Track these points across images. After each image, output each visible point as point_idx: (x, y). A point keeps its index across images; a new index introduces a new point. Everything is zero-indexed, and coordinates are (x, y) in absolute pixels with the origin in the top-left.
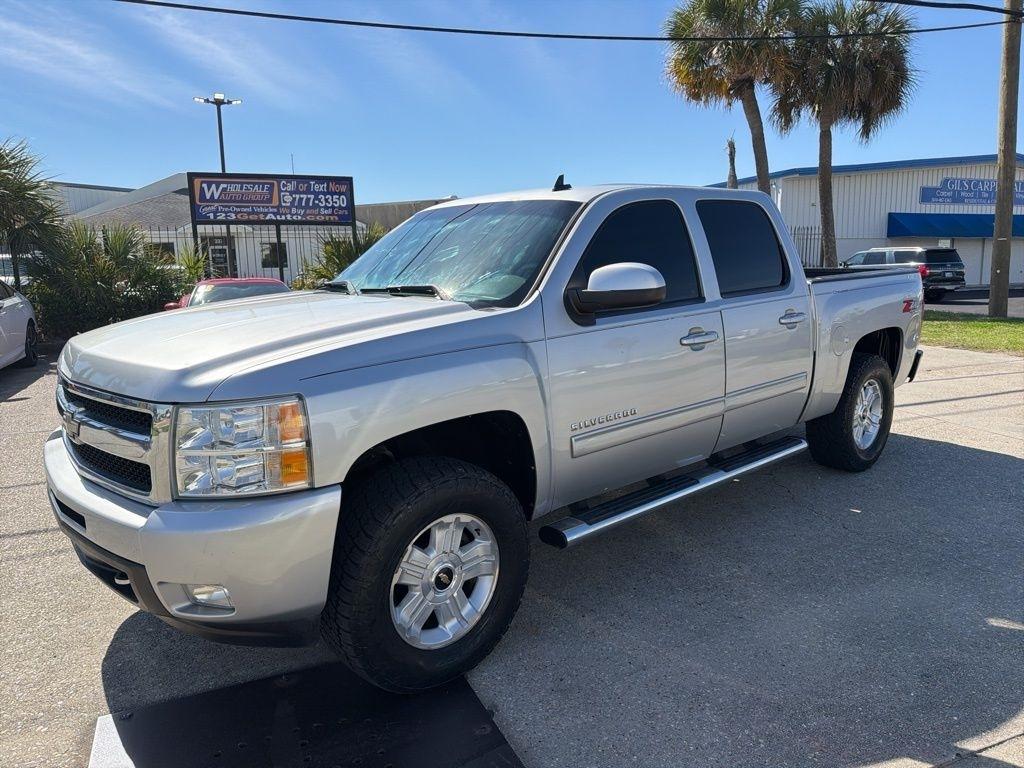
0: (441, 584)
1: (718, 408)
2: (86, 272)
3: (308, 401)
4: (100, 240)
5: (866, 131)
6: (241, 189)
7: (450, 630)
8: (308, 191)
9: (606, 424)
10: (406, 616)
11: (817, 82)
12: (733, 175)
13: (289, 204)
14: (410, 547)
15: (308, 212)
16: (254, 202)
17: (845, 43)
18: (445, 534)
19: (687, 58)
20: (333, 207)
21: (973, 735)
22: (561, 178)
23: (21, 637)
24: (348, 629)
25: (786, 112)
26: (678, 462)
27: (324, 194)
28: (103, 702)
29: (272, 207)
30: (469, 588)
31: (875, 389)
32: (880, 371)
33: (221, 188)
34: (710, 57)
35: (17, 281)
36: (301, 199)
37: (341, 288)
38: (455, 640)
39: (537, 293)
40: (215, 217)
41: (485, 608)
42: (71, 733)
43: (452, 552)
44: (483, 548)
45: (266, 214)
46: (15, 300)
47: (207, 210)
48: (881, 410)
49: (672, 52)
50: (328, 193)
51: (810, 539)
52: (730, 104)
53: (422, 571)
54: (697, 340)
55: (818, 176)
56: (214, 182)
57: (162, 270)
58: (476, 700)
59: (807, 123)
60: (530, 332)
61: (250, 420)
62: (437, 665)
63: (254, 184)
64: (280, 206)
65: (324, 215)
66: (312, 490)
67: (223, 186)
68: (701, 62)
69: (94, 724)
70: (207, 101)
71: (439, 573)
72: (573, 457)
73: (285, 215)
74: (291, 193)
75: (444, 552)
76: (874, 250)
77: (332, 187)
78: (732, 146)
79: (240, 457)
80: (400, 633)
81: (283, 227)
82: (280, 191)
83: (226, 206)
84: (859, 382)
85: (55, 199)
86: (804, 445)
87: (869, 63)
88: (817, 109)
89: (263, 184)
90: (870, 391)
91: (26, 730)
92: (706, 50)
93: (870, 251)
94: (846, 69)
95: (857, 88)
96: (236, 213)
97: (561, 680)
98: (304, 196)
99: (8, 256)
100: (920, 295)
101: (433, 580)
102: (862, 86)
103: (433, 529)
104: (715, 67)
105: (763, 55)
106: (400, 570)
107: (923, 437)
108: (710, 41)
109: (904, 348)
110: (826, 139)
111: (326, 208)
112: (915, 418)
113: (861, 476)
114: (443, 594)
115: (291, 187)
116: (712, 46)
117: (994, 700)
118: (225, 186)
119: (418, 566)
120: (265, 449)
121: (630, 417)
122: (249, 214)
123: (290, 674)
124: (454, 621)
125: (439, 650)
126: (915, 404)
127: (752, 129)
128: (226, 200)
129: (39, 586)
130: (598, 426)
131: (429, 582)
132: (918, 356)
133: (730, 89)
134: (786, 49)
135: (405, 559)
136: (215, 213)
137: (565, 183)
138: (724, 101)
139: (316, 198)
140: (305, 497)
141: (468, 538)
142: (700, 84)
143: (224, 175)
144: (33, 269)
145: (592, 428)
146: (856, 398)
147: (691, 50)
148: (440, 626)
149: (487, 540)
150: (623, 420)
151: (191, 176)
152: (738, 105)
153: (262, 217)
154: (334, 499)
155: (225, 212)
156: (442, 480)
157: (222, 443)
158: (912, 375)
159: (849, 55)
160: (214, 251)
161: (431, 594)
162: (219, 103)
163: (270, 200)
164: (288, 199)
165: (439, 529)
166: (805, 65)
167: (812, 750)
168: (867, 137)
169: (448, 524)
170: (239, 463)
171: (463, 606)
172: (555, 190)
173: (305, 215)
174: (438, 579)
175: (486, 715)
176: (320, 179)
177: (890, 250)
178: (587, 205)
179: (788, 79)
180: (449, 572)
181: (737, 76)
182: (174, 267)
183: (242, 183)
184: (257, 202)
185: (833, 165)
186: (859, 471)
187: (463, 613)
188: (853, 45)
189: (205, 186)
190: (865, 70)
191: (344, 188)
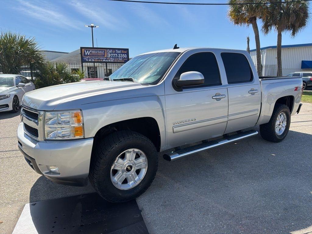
0: (128, 170)
1: (226, 119)
2: (51, 76)
3: (83, 111)
4: (55, 67)
5: (294, 34)
6: (96, 52)
7: (131, 184)
8: (115, 53)
9: (185, 123)
10: (116, 179)
11: (277, 17)
12: (248, 48)
13: (110, 57)
14: (117, 158)
15: (115, 59)
16: (99, 56)
17: (287, 5)
18: (130, 154)
19: (234, 11)
20: (123, 58)
21: (298, 230)
22: (176, 45)
23: (11, 179)
24: (96, 182)
25: (267, 28)
26: (212, 136)
27: (120, 54)
28: (29, 200)
29: (105, 58)
30: (138, 172)
31: (284, 116)
32: (285, 110)
33: (90, 52)
34: (242, 10)
35: (32, 78)
36: (113, 55)
37: (107, 79)
38: (132, 187)
39: (163, 81)
40: (88, 60)
41: (143, 178)
42: (17, 208)
43: (132, 160)
44: (142, 160)
45: (103, 60)
46: (30, 84)
47: (86, 58)
48: (286, 123)
49: (229, 9)
50: (121, 53)
51: (256, 163)
52: (248, 25)
53: (122, 166)
54: (218, 97)
55: (276, 48)
56: (88, 50)
57: (72, 76)
58: (137, 207)
59: (274, 31)
60: (160, 93)
61: (66, 116)
62: (126, 195)
63: (100, 51)
64: (107, 57)
65: (120, 60)
66: (84, 139)
67: (90, 51)
68: (239, 12)
69: (24, 206)
70: (89, 26)
71: (127, 167)
72: (173, 133)
73: (109, 60)
74: (110, 53)
75: (129, 160)
76: (296, 73)
77: (123, 52)
78: (248, 39)
79: (63, 127)
80: (114, 184)
81: (108, 64)
82: (107, 53)
83: (91, 57)
84: (278, 113)
85: (42, 55)
86: (257, 133)
87: (295, 11)
88: (277, 26)
89: (102, 51)
90: (282, 116)
91: (6, 206)
92: (241, 8)
93: (295, 73)
94: (287, 14)
95: (290, 20)
96: (94, 59)
97: (165, 202)
98: (114, 54)
99: (30, 71)
100: (302, 85)
101: (125, 169)
102: (292, 19)
103: (126, 153)
104: (243, 14)
105: (259, 9)
106: (114, 165)
107: (302, 132)
108: (242, 5)
109: (295, 103)
110: (280, 36)
111: (121, 58)
112: (301, 126)
113: (278, 144)
114: (129, 173)
115: (111, 51)
116: (242, 7)
117: (308, 219)
118: (91, 51)
119: (120, 164)
120: (72, 125)
121: (194, 121)
122: (98, 59)
123: (83, 195)
124: (133, 182)
125: (127, 190)
126: (302, 122)
127: (255, 33)
128: (91, 55)
129: (20, 165)
130: (182, 123)
131: (124, 169)
132: (300, 105)
133: (248, 21)
134: (267, 8)
135: (115, 162)
136: (88, 59)
137: (177, 47)
138: (247, 24)
139: (118, 55)
140: (82, 141)
141: (138, 156)
142: (238, 19)
143: (93, 48)
144: (37, 75)
145: (180, 124)
146: (277, 118)
147: (236, 8)
148: (128, 183)
149: (144, 157)
150: (191, 122)
151: (82, 48)
152: (251, 25)
153: (102, 61)
154: (91, 142)
155: (91, 59)
156: (128, 138)
157: (59, 123)
158: (298, 111)
159: (288, 9)
160: (91, 71)
161: (125, 173)
162: (92, 27)
163: (104, 56)
164: (110, 55)
165: (128, 153)
166: (273, 12)
167: (241, 230)
168: (294, 35)
169: (131, 152)
170: (62, 129)
171: (136, 177)
172: (174, 49)
173: (114, 60)
174: (127, 168)
175: (139, 211)
176: (119, 49)
177: (301, 73)
178: (183, 53)
179: (267, 17)
180: (131, 167)
181: (251, 16)
182: (76, 75)
183: (96, 50)
184: (101, 56)
185: (282, 45)
186: (277, 142)
187: (136, 179)
188: (290, 5)
189: (85, 51)
190: (294, 14)
191: (126, 52)
